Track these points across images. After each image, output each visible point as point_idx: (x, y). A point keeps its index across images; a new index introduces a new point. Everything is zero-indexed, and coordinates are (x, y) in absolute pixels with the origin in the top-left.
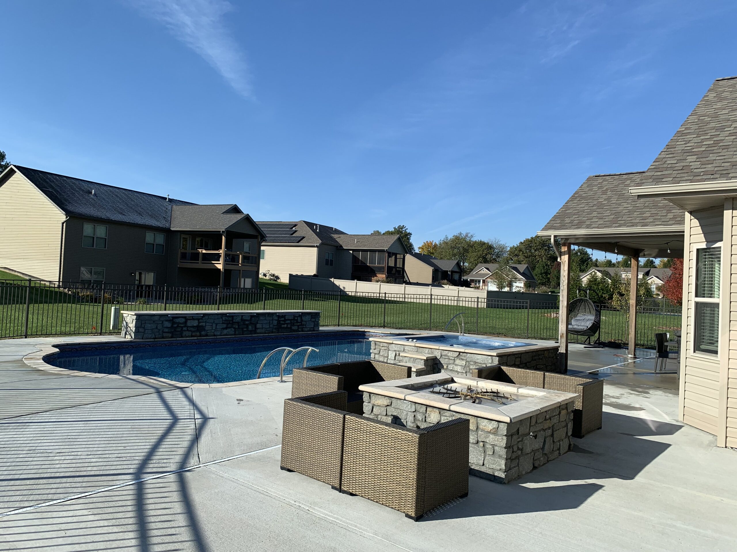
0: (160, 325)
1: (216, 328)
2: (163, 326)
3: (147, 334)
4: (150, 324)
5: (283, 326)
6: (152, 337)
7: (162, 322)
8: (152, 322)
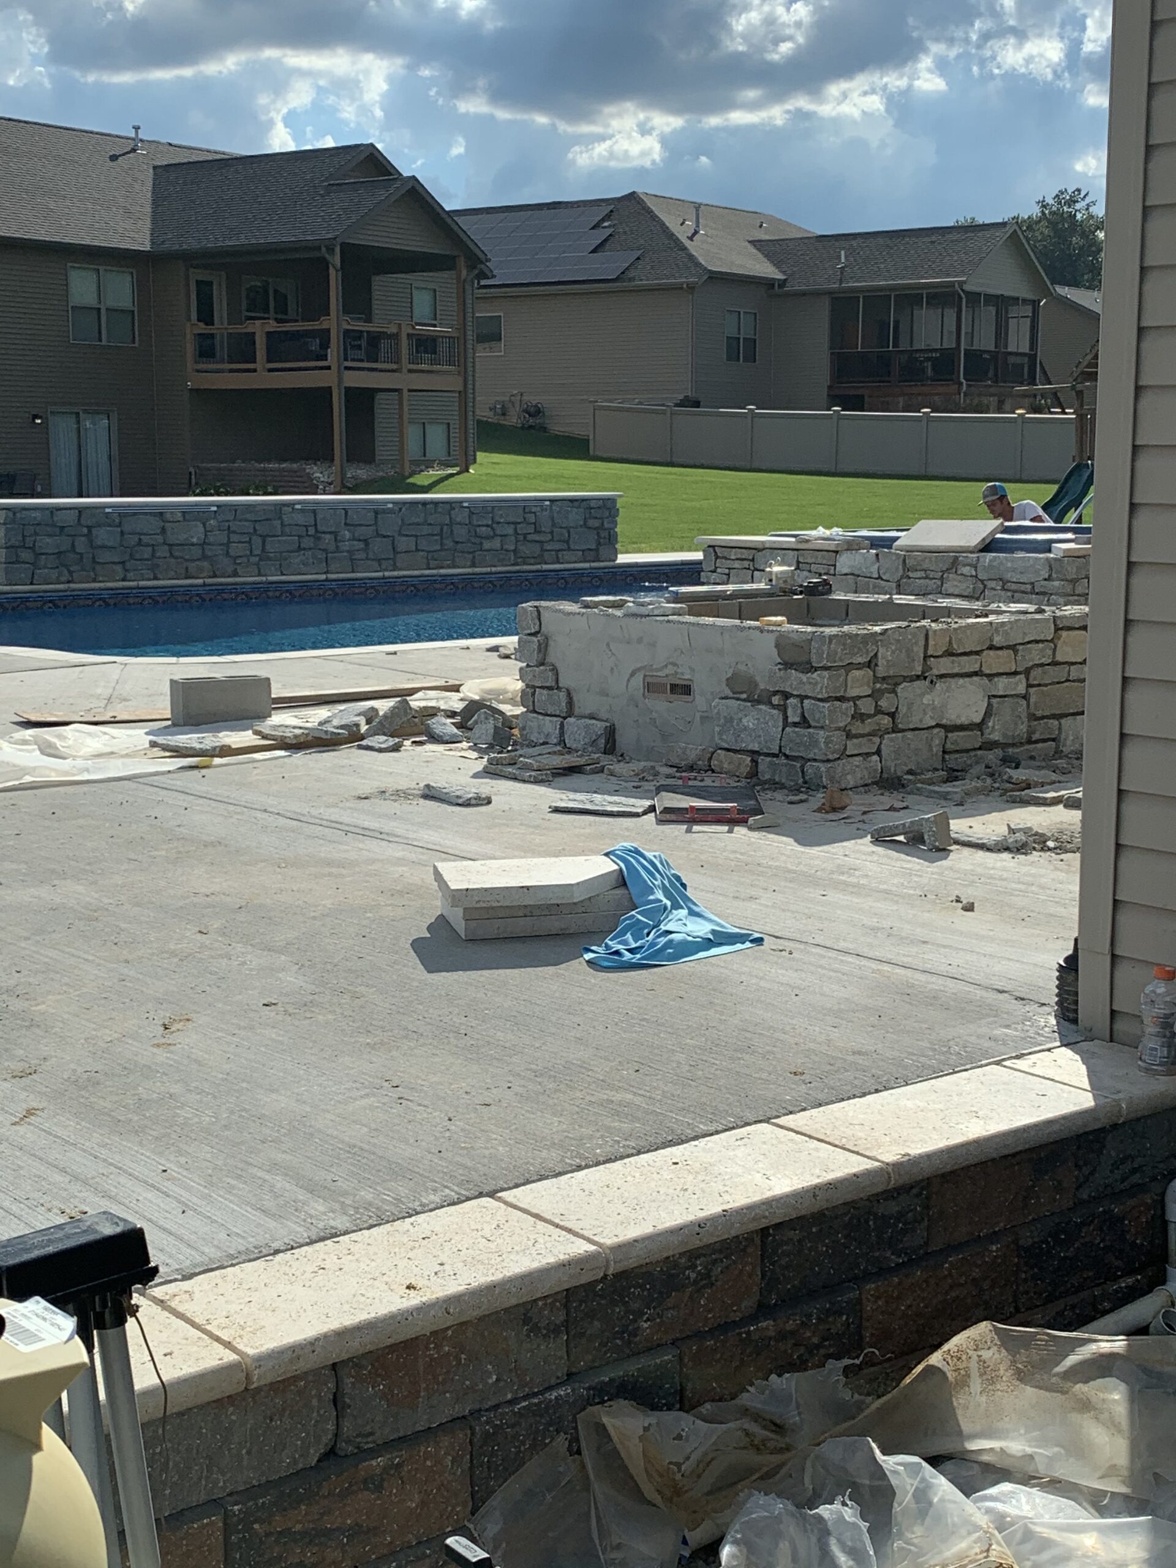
0: (83, 539)
1: (263, 550)
2: (91, 542)
3: (45, 568)
4: (50, 536)
5: (487, 545)
6: (63, 579)
7: (90, 531)
8: (57, 530)
